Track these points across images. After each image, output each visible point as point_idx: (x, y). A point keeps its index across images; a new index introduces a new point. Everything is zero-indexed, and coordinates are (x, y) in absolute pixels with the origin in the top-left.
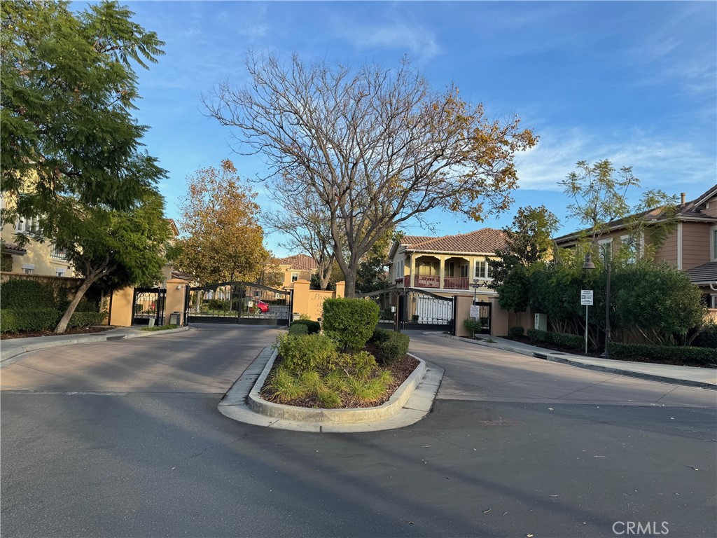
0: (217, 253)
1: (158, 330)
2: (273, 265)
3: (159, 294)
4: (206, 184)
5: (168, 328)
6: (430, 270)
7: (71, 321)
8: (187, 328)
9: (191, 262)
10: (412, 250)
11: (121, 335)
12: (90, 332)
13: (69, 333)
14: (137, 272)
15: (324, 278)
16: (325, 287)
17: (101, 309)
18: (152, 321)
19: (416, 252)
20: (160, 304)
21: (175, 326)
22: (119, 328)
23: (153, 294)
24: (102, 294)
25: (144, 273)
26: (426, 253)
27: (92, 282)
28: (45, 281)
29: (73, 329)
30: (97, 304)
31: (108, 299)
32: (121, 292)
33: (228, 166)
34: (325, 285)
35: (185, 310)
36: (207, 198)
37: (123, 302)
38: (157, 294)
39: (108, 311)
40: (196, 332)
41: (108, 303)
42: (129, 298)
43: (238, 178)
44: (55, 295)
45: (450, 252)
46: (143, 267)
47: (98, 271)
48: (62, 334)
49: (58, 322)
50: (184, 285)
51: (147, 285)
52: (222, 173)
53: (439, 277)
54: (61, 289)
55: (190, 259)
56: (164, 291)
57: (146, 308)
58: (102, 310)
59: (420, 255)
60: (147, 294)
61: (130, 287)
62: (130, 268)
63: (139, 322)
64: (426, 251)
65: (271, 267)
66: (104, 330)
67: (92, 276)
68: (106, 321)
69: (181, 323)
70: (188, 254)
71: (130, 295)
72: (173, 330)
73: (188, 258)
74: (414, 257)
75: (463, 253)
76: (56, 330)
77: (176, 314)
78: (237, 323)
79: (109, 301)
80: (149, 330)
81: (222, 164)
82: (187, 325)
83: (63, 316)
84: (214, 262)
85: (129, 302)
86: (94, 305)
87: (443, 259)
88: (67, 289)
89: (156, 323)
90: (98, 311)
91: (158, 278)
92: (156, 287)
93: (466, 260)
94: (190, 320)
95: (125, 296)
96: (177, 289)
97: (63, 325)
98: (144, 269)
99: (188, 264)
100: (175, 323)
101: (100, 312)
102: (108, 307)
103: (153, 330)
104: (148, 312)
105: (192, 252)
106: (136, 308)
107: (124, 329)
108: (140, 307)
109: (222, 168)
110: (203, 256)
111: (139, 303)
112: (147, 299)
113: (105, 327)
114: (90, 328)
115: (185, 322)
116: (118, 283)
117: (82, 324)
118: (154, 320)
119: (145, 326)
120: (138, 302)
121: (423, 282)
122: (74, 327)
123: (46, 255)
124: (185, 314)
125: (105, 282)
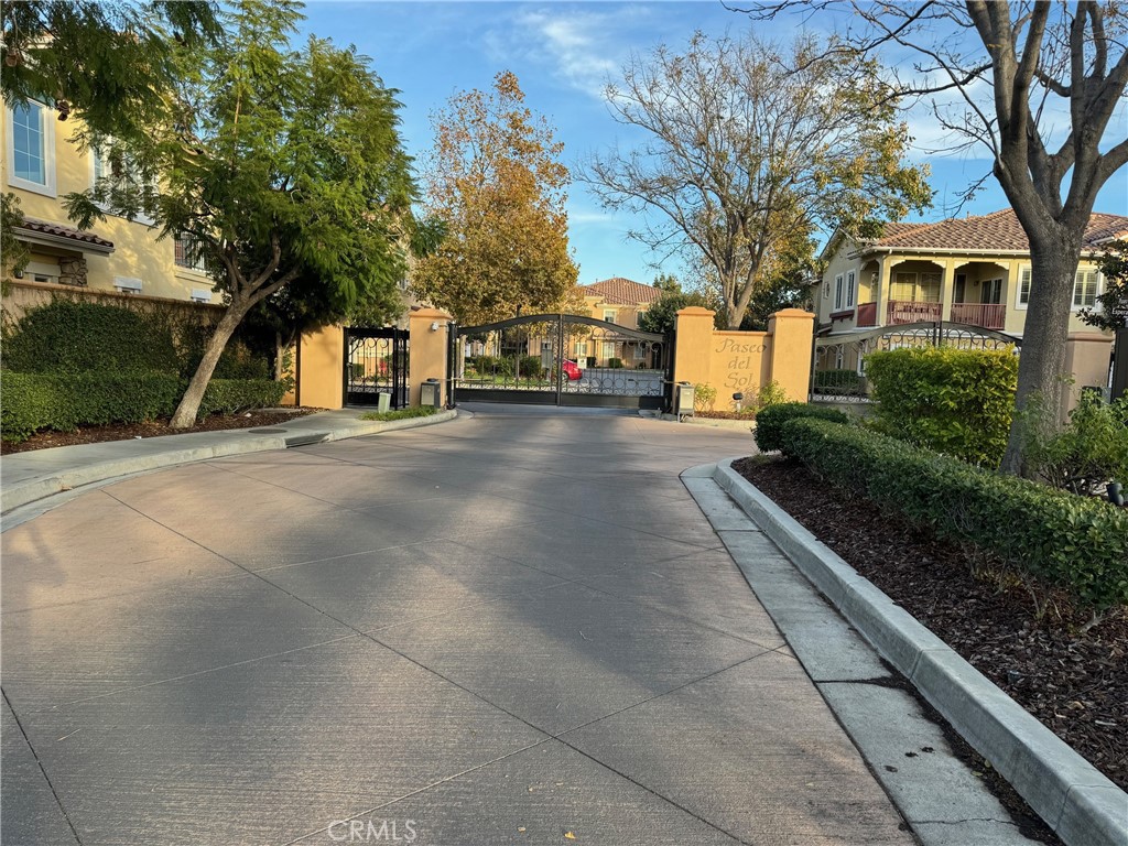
0: (495, 265)
1: (398, 418)
2: (574, 297)
3: (396, 341)
4: (467, 125)
5: (419, 415)
6: (914, 292)
7: (205, 398)
8: (454, 412)
9: (447, 283)
10: (885, 248)
11: (319, 432)
12: (252, 423)
13: (204, 429)
14: (346, 284)
15: (736, 303)
16: (738, 325)
17: (278, 372)
18: (385, 400)
19: (895, 253)
20: (399, 363)
21: (432, 410)
22: (319, 414)
23: (382, 342)
24: (279, 340)
25: (360, 287)
26: (915, 254)
27: (245, 308)
28: (149, 309)
29: (213, 419)
30: (271, 363)
31: (294, 350)
32: (315, 336)
33: (508, 85)
34: (738, 321)
35: (449, 376)
36: (469, 153)
37: (323, 359)
38: (391, 340)
39: (294, 376)
40: (474, 423)
41: (294, 360)
42: (333, 349)
43: (527, 112)
44: (177, 342)
45: (968, 251)
46: (358, 272)
47: (257, 284)
48: (186, 430)
49: (178, 401)
50: (445, 322)
51: (370, 321)
52: (496, 100)
53: (941, 306)
54: (188, 327)
55: (444, 277)
56: (405, 335)
57: (370, 371)
58: (281, 376)
59: (900, 260)
60: (370, 341)
61: (334, 325)
62: (329, 276)
63: (360, 399)
64: (916, 249)
65: (570, 301)
66: (286, 417)
67: (245, 294)
68: (289, 397)
69: (442, 403)
70: (440, 268)
71: (336, 344)
72: (429, 419)
73: (442, 275)
74: (888, 264)
75: (999, 251)
76: (173, 422)
77: (431, 383)
78: (556, 403)
79: (295, 355)
80: (378, 418)
81: (496, 82)
82: (454, 407)
83: (186, 388)
84: (489, 284)
85: (334, 358)
86: (264, 364)
87: (950, 266)
88: (202, 328)
89: (393, 403)
90: (273, 377)
91: (391, 309)
92: (387, 325)
93: (1002, 268)
94: (460, 397)
95: (325, 344)
96: (431, 330)
97: (189, 410)
98: (361, 276)
99: (442, 287)
100: (432, 404)
101: (278, 379)
102: (294, 368)
103: (388, 418)
104: (375, 379)
105: (449, 263)
106: (350, 371)
107: (328, 418)
108: (359, 369)
109: (496, 90)
110: (468, 271)
111: (355, 362)
112: (373, 352)
113: (289, 411)
114: (253, 414)
115: (449, 401)
116: (308, 315)
117: (232, 406)
118: (389, 396)
119: (372, 411)
120: (355, 359)
121: (905, 316)
122: (218, 413)
123: (166, 261)
124: (449, 384)
125: (283, 314)
